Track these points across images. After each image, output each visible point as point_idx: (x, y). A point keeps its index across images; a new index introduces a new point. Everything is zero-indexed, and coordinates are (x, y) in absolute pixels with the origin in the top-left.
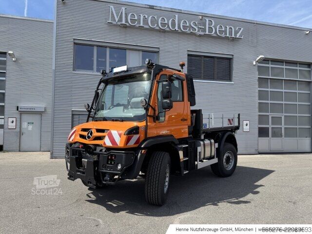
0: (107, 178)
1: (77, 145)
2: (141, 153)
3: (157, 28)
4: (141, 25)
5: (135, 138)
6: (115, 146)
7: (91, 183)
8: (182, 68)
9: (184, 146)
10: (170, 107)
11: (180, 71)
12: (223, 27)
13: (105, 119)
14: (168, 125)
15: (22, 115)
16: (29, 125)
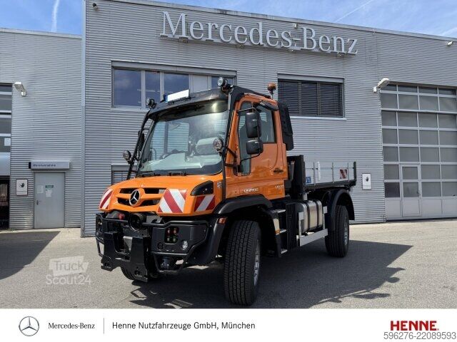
0: (166, 264)
1: (114, 215)
2: (218, 223)
3: (233, 42)
4: (210, 38)
5: (208, 199)
7: (139, 273)
8: (272, 93)
9: (280, 212)
10: (259, 150)
11: (269, 97)
12: (328, 39)
14: (255, 179)
15: (36, 175)
16: (47, 190)
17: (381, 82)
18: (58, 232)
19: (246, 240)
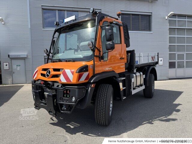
0: (64, 108)
1: (39, 82)
2: (91, 87)
5: (85, 74)
6: (69, 83)
7: (51, 112)
8: (119, 17)
10: (112, 48)
11: (117, 19)
13: (60, 61)
14: (110, 63)
15: (12, 60)
16: (18, 67)
17: (169, 14)
18: (23, 86)
19: (106, 95)
